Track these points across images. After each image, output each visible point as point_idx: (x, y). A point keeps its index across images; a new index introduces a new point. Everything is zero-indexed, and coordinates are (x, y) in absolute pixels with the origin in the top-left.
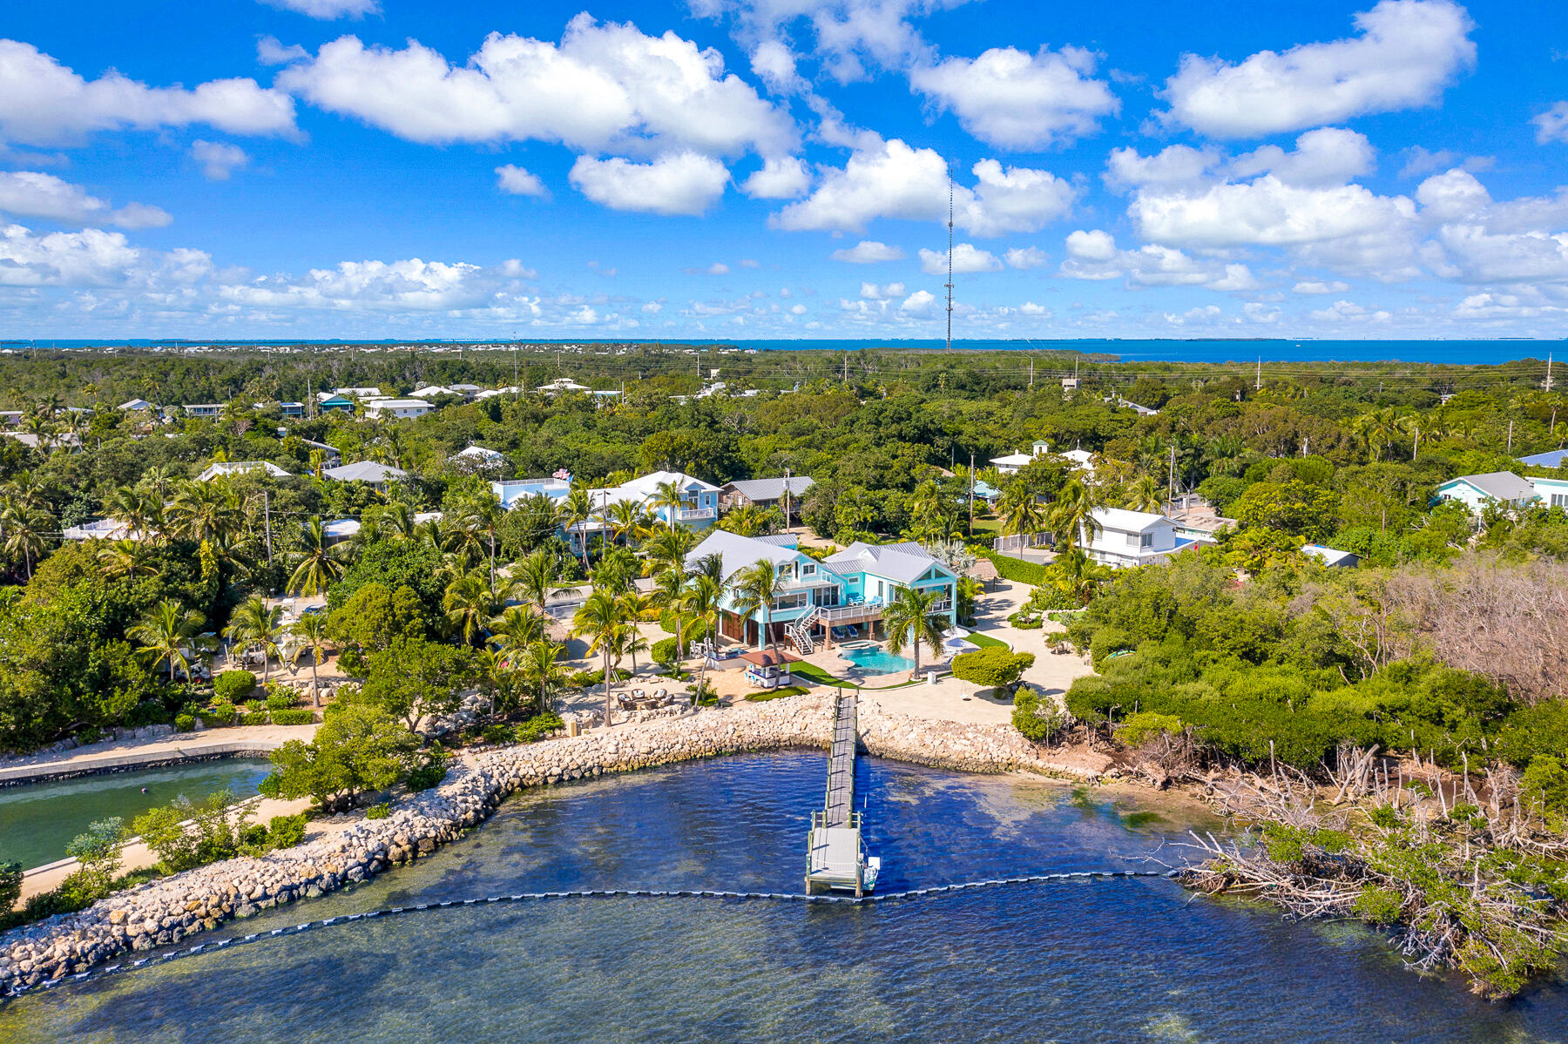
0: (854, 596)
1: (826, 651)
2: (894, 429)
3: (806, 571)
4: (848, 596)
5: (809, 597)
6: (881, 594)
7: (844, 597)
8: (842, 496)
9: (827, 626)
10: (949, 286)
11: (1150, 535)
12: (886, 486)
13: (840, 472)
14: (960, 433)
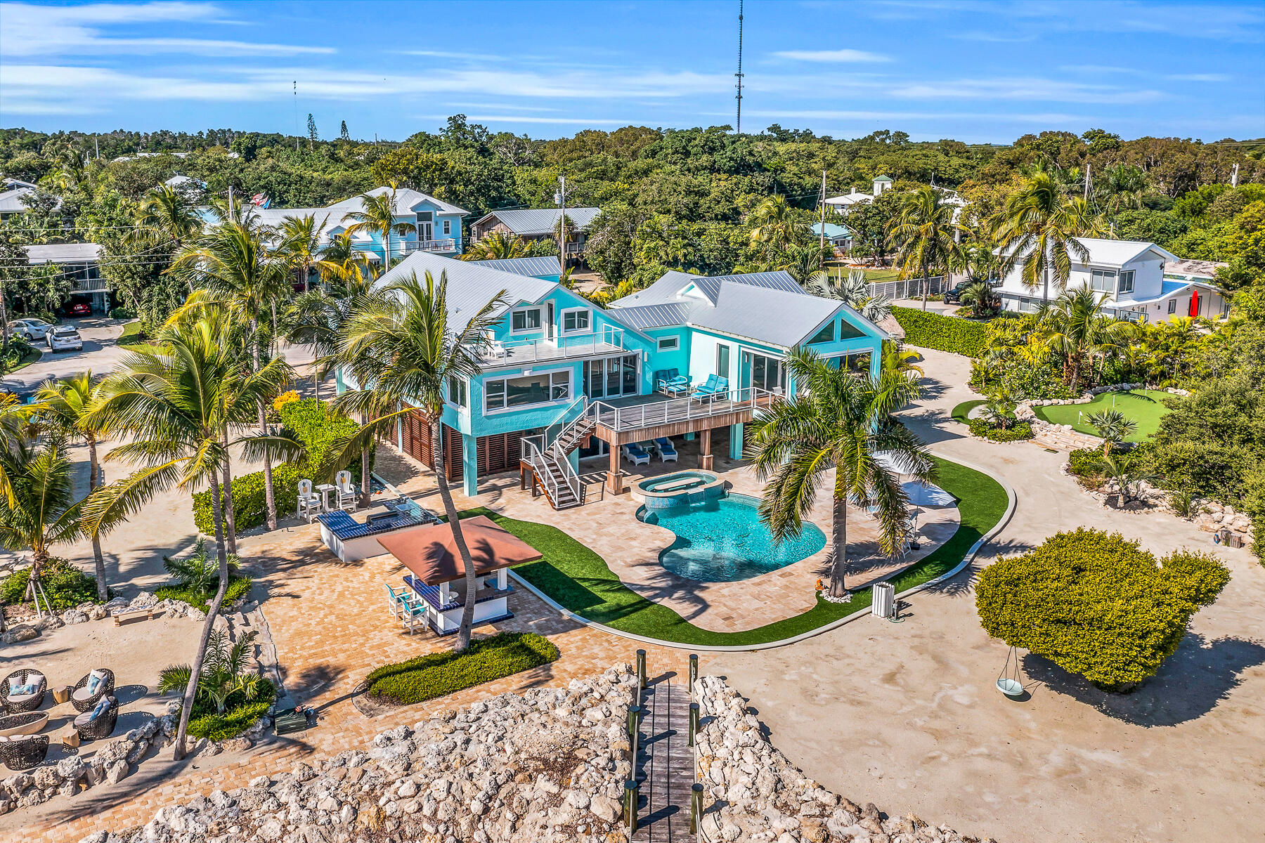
0: (670, 374)
1: (610, 499)
2: (705, 159)
3: (570, 325)
4: (657, 375)
5: (575, 380)
6: (723, 370)
7: (649, 377)
8: (644, 226)
9: (614, 442)
10: (739, 75)
11: (1131, 274)
12: (701, 217)
13: (639, 200)
14: (783, 170)
